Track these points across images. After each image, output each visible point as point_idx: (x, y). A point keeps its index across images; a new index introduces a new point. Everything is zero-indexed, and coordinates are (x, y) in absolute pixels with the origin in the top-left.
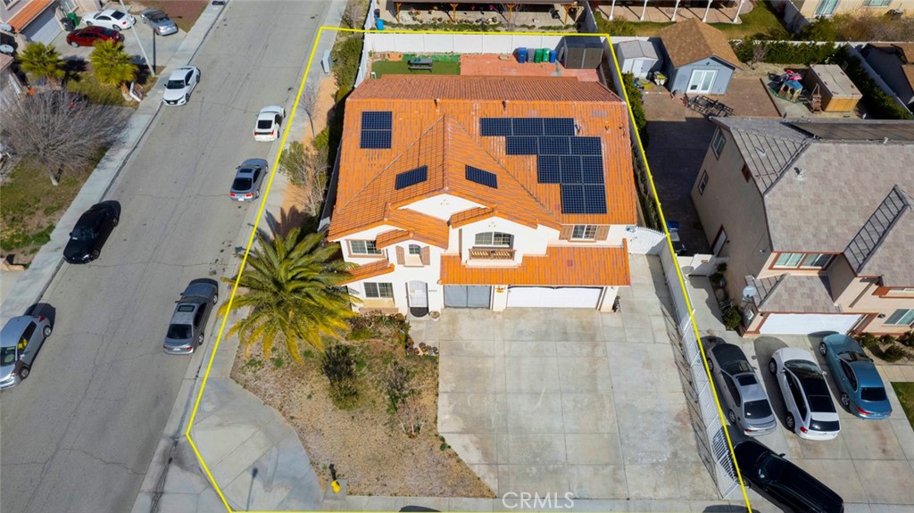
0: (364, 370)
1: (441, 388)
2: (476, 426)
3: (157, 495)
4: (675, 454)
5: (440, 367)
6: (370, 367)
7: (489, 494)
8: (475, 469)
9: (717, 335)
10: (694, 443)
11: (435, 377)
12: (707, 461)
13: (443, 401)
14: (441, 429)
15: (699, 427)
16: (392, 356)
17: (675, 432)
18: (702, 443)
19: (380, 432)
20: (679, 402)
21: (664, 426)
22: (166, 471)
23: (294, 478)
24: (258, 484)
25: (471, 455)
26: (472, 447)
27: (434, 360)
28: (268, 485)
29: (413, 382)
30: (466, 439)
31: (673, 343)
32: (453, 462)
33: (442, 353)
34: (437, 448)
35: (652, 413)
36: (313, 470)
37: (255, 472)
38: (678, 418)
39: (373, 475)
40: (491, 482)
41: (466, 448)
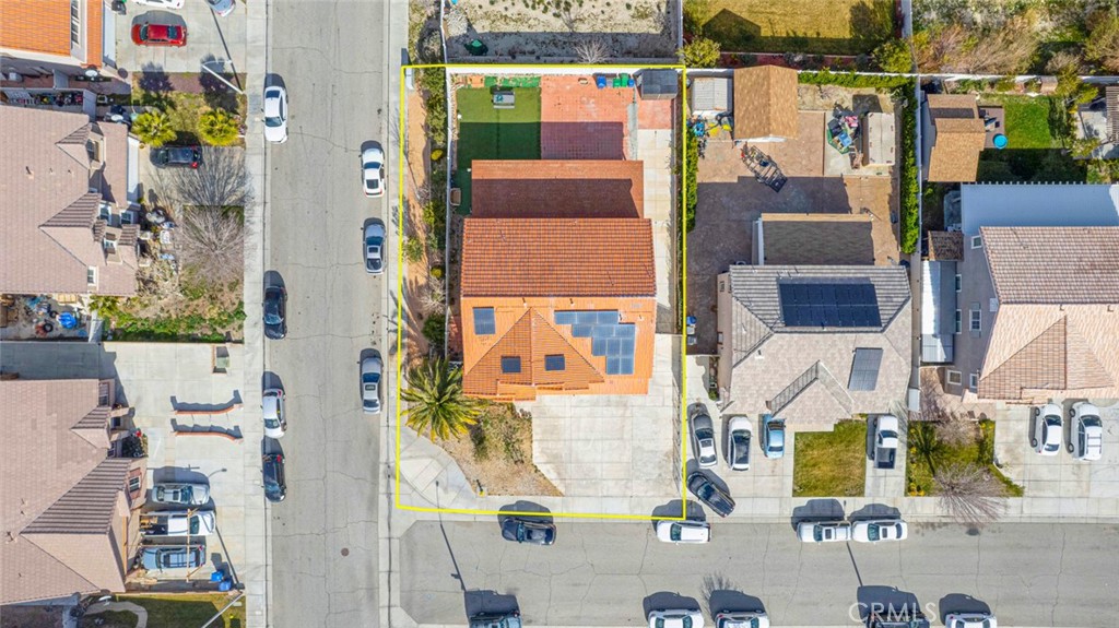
0: (489, 426)
1: (534, 438)
2: (554, 459)
3: (389, 495)
4: (660, 475)
5: (533, 424)
6: (492, 425)
7: (561, 494)
8: (553, 482)
9: (702, 401)
10: (671, 469)
11: (530, 430)
12: (676, 479)
13: (535, 445)
14: (535, 461)
15: (676, 460)
16: (504, 418)
17: (664, 463)
18: (676, 468)
19: (502, 463)
20: (669, 446)
21: (657, 460)
22: (389, 482)
23: (458, 487)
24: (440, 490)
25: (551, 475)
26: (552, 471)
27: (529, 420)
28: (445, 490)
29: (518, 434)
30: (548, 466)
31: (674, 406)
32: (541, 479)
33: (533, 416)
34: (533, 472)
35: (652, 451)
36: (468, 483)
37: (437, 483)
38: (666, 455)
39: (500, 486)
40: (561, 489)
41: (548, 471)
